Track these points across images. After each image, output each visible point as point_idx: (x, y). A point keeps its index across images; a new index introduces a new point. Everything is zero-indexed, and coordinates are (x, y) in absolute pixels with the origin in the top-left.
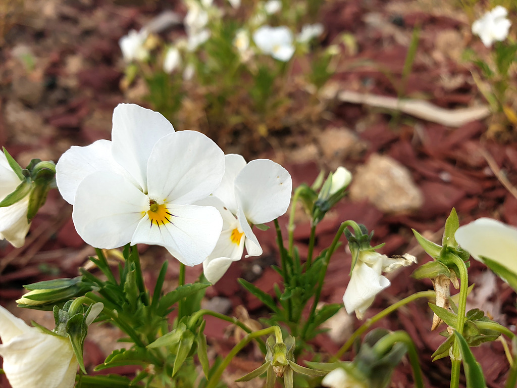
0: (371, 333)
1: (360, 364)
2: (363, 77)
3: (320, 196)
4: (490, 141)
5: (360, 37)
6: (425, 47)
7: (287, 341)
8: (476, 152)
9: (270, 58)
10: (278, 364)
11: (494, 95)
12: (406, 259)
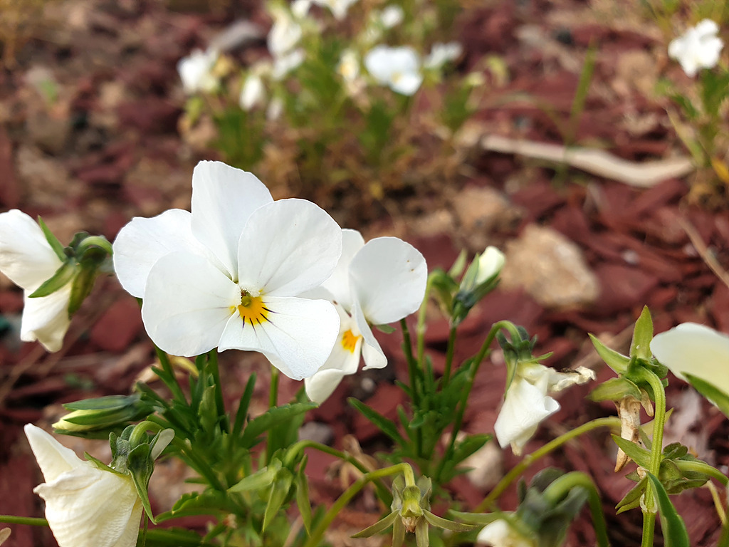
0: (540, 474)
1: (526, 514)
2: (515, 115)
3: (462, 286)
4: (693, 208)
5: (511, 60)
6: (603, 75)
7: (420, 483)
8: (674, 223)
9: (387, 88)
10: (410, 514)
11: (698, 143)
12: (580, 374)
